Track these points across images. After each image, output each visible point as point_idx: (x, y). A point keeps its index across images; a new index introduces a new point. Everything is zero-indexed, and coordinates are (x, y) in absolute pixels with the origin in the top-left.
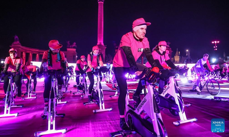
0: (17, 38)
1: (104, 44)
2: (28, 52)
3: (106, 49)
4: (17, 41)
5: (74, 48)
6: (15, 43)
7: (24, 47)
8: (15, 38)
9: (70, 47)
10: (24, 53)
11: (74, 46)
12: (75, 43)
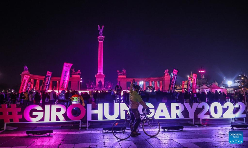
0: (26, 68)
1: (103, 74)
2: (36, 79)
3: (105, 78)
4: (26, 70)
5: (79, 74)
6: (24, 72)
7: (32, 75)
8: (25, 68)
9: (75, 74)
10: (32, 80)
11: (78, 73)
12: (80, 71)
